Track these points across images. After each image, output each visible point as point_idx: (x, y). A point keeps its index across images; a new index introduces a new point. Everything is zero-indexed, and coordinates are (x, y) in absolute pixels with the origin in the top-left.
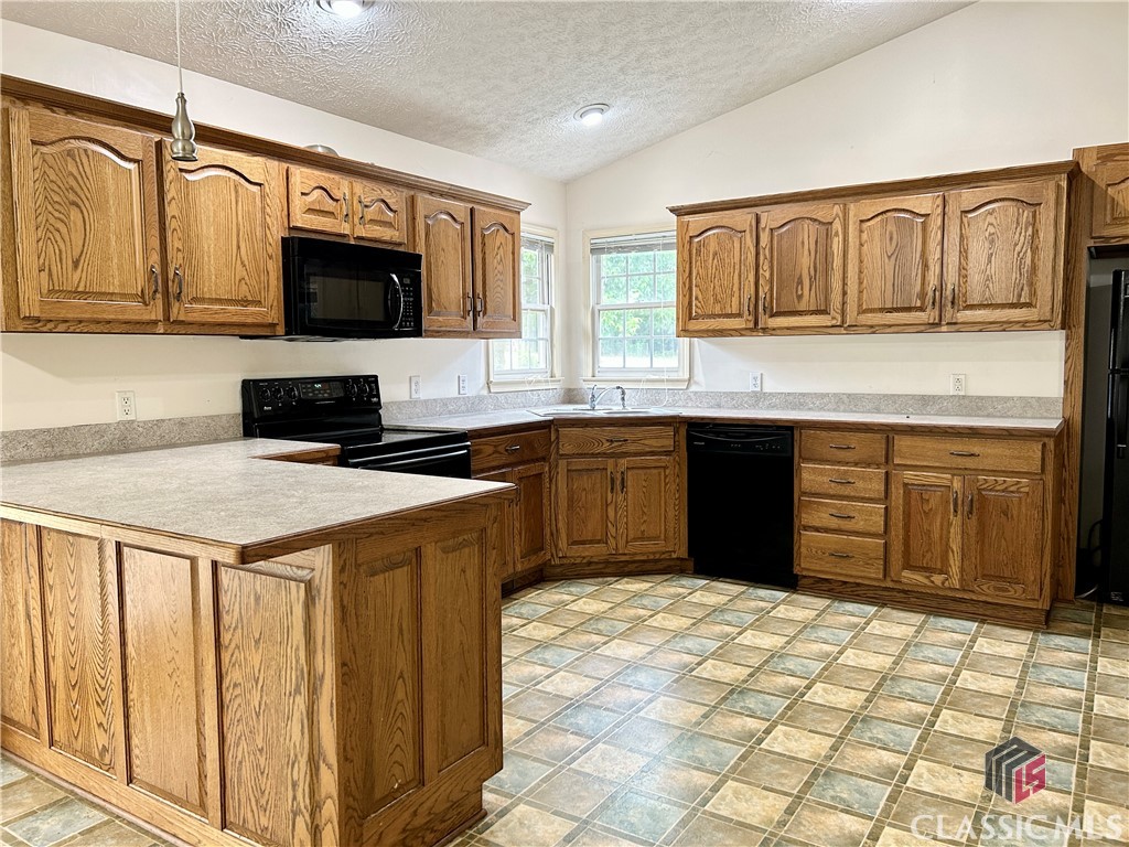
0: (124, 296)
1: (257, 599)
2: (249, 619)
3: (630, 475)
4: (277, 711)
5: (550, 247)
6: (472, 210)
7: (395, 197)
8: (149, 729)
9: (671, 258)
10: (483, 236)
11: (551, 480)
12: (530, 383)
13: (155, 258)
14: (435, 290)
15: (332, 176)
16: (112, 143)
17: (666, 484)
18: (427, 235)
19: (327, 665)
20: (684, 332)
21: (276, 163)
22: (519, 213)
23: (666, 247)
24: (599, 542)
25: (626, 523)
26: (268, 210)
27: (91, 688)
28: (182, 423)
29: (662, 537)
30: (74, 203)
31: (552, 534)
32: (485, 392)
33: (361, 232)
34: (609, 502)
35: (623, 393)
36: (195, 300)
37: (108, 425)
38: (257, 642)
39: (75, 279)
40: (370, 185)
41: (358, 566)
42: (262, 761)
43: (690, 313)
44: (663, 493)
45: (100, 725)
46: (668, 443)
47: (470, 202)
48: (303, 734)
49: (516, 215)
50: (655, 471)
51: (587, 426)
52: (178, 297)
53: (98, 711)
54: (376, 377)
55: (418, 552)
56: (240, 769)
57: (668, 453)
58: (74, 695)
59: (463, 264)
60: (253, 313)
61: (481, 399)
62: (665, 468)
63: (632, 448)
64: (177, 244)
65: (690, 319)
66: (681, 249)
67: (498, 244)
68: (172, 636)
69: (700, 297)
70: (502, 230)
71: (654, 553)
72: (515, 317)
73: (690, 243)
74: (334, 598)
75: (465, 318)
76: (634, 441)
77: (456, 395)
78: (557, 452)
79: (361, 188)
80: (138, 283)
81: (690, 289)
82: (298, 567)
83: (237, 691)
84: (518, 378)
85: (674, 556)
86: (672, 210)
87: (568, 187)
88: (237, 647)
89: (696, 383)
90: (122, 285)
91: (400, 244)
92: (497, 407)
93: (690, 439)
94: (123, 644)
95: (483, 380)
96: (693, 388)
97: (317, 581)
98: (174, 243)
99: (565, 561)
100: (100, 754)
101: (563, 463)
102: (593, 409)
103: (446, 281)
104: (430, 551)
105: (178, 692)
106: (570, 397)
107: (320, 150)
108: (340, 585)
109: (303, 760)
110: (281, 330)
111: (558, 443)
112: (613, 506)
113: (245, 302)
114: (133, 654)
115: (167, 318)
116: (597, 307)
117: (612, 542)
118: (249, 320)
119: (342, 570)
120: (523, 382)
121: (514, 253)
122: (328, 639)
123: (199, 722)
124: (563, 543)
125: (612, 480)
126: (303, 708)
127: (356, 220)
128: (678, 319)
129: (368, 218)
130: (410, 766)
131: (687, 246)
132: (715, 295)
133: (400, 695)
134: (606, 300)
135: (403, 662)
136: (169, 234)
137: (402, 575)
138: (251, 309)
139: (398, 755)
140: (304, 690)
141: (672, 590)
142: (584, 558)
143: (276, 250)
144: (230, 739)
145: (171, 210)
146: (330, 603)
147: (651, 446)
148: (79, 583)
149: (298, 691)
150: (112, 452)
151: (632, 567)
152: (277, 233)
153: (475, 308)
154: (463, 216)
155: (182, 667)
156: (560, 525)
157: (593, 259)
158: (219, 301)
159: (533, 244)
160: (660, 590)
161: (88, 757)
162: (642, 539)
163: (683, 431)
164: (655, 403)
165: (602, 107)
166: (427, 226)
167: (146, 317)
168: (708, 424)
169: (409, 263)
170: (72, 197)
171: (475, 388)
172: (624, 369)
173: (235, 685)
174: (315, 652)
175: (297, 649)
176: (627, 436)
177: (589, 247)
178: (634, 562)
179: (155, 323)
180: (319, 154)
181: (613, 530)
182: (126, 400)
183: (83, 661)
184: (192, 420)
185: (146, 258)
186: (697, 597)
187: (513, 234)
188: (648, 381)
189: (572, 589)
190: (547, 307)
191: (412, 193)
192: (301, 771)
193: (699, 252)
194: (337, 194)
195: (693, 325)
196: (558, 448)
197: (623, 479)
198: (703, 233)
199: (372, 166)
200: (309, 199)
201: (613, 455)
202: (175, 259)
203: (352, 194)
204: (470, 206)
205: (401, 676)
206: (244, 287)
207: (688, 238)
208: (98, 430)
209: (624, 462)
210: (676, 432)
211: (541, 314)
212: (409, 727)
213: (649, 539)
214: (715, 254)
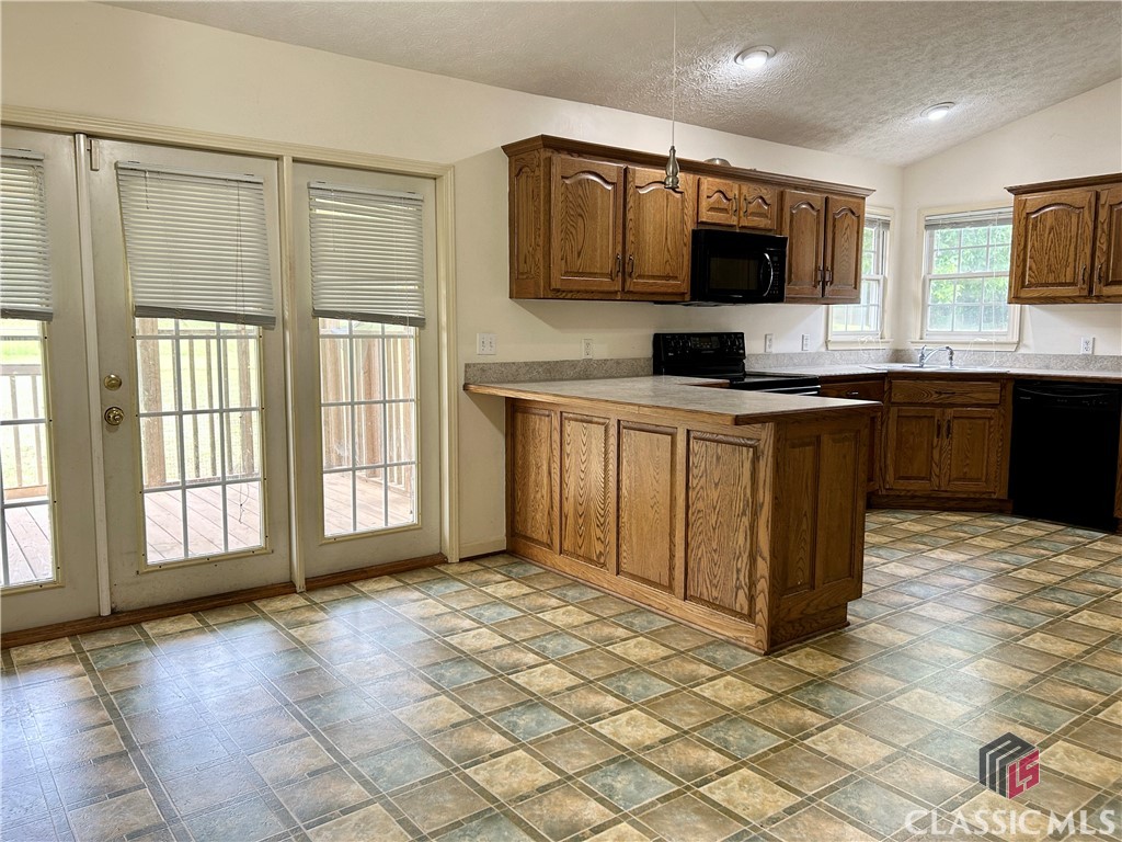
0: (602, 275)
1: (718, 458)
2: (711, 471)
3: (955, 425)
4: (728, 526)
5: (886, 224)
6: (827, 199)
7: (769, 193)
8: (634, 539)
9: (1006, 232)
10: (835, 220)
11: (882, 424)
12: (862, 342)
13: (619, 248)
14: (794, 265)
15: (728, 182)
16: (601, 173)
17: (990, 433)
18: (791, 221)
19: (765, 497)
20: (1016, 298)
21: (692, 176)
22: (864, 198)
23: (1002, 222)
24: (923, 479)
25: (950, 465)
26: (686, 211)
27: (593, 518)
28: (618, 362)
29: (984, 479)
30: (581, 216)
31: (881, 469)
32: (823, 350)
33: (745, 223)
34: (935, 445)
35: (952, 353)
36: (640, 276)
37: (579, 361)
38: (716, 485)
39: (578, 264)
40: (753, 186)
41: (786, 440)
42: (716, 557)
43: (1023, 282)
44: (986, 442)
45: (599, 539)
46: (995, 397)
47: (825, 192)
48: (746, 539)
49: (861, 201)
50: (981, 422)
51: (918, 379)
52: (630, 275)
53: (597, 530)
54: (742, 334)
55: (818, 438)
56: (699, 563)
57: (993, 406)
58: (581, 521)
59: (817, 243)
60: (673, 285)
61: (819, 355)
62: (990, 419)
63: (959, 400)
64: (632, 238)
65: (1023, 287)
66: (1017, 224)
67: (846, 225)
68: (655, 483)
69: (1034, 267)
70: (850, 214)
71: (975, 493)
72: (856, 286)
73: (1027, 218)
74: (773, 456)
75: (815, 286)
76: (962, 394)
77: (800, 351)
78: (890, 401)
79: (748, 190)
80: (609, 266)
81: (1025, 260)
82: (748, 439)
83: (701, 515)
84: (852, 338)
85: (994, 497)
86: (1010, 190)
87: (906, 172)
88: (702, 488)
89: (1026, 346)
90: (601, 268)
91: (770, 230)
92: (833, 362)
93: (1016, 394)
94: (619, 489)
95: (821, 339)
96: (1022, 351)
97: (762, 446)
98: (630, 238)
99: (892, 493)
100: (598, 557)
101: (894, 410)
102: (922, 367)
103: (804, 257)
104: (825, 438)
105: (657, 516)
106: (897, 356)
107: (718, 162)
108: (777, 451)
109: (745, 557)
110: (687, 297)
111: (890, 393)
112: (938, 449)
113: (668, 277)
114: (626, 494)
115: (623, 290)
116: (930, 277)
117: (934, 478)
118: (670, 290)
119: (778, 441)
120: (856, 342)
121: (859, 233)
122: (768, 480)
123: (672, 534)
124: (890, 477)
125: (939, 427)
126: (747, 524)
127: (742, 214)
128: (1010, 287)
129: (749, 211)
130: (807, 573)
131: (1023, 222)
132: (1049, 266)
133: (804, 527)
134: (937, 270)
135: (807, 507)
136: (627, 231)
137: (809, 450)
138: (672, 282)
139: (801, 564)
140: (748, 513)
141: (991, 524)
142: (909, 491)
143: (688, 239)
144: (693, 544)
145: (630, 215)
146: (770, 459)
147: (977, 399)
148: (589, 450)
149: (744, 513)
150: (580, 379)
151: (952, 503)
152: (690, 226)
153: (824, 278)
154: (819, 204)
155: (661, 502)
156: (889, 462)
157: (926, 234)
158: (653, 277)
159: (872, 222)
160: (979, 522)
161: (590, 560)
162: (964, 479)
163: (1010, 386)
164: (984, 363)
165: (949, 104)
166: (792, 214)
167: (612, 289)
168: (1035, 381)
169: (778, 245)
170: (579, 211)
171: (815, 345)
172: (952, 333)
173: (699, 511)
174: (757, 489)
175: (745, 488)
176: (955, 389)
177: (923, 224)
178: (954, 499)
179: (616, 292)
180: (716, 166)
181: (937, 470)
182: (588, 344)
183: (588, 501)
184: (623, 360)
185: (614, 249)
186: (1015, 530)
187: (858, 217)
188: (976, 343)
189: (897, 515)
190: (880, 277)
191: (782, 189)
192: (744, 562)
193: (1035, 227)
194: (730, 195)
195: (1025, 293)
196: (890, 397)
197: (949, 426)
198: (1040, 210)
199: (755, 171)
200: (711, 200)
201: (941, 405)
202: (630, 248)
203: (740, 194)
204: (826, 195)
205: (805, 515)
206: (668, 267)
207: (1024, 215)
208: (573, 364)
209: (950, 412)
210: (1003, 387)
211: (874, 284)
212: (808, 548)
213: (971, 480)
214: (1052, 228)
